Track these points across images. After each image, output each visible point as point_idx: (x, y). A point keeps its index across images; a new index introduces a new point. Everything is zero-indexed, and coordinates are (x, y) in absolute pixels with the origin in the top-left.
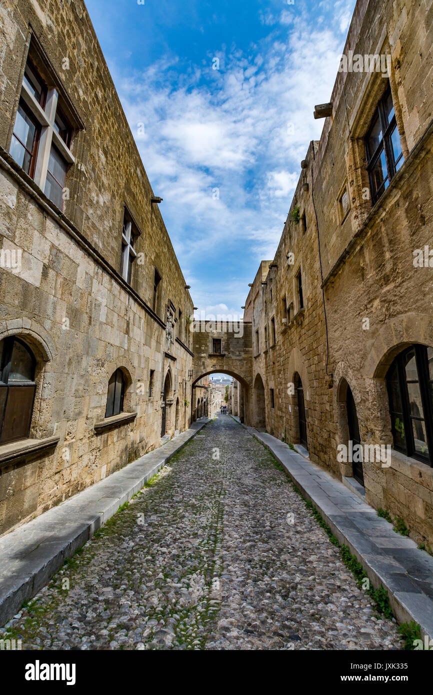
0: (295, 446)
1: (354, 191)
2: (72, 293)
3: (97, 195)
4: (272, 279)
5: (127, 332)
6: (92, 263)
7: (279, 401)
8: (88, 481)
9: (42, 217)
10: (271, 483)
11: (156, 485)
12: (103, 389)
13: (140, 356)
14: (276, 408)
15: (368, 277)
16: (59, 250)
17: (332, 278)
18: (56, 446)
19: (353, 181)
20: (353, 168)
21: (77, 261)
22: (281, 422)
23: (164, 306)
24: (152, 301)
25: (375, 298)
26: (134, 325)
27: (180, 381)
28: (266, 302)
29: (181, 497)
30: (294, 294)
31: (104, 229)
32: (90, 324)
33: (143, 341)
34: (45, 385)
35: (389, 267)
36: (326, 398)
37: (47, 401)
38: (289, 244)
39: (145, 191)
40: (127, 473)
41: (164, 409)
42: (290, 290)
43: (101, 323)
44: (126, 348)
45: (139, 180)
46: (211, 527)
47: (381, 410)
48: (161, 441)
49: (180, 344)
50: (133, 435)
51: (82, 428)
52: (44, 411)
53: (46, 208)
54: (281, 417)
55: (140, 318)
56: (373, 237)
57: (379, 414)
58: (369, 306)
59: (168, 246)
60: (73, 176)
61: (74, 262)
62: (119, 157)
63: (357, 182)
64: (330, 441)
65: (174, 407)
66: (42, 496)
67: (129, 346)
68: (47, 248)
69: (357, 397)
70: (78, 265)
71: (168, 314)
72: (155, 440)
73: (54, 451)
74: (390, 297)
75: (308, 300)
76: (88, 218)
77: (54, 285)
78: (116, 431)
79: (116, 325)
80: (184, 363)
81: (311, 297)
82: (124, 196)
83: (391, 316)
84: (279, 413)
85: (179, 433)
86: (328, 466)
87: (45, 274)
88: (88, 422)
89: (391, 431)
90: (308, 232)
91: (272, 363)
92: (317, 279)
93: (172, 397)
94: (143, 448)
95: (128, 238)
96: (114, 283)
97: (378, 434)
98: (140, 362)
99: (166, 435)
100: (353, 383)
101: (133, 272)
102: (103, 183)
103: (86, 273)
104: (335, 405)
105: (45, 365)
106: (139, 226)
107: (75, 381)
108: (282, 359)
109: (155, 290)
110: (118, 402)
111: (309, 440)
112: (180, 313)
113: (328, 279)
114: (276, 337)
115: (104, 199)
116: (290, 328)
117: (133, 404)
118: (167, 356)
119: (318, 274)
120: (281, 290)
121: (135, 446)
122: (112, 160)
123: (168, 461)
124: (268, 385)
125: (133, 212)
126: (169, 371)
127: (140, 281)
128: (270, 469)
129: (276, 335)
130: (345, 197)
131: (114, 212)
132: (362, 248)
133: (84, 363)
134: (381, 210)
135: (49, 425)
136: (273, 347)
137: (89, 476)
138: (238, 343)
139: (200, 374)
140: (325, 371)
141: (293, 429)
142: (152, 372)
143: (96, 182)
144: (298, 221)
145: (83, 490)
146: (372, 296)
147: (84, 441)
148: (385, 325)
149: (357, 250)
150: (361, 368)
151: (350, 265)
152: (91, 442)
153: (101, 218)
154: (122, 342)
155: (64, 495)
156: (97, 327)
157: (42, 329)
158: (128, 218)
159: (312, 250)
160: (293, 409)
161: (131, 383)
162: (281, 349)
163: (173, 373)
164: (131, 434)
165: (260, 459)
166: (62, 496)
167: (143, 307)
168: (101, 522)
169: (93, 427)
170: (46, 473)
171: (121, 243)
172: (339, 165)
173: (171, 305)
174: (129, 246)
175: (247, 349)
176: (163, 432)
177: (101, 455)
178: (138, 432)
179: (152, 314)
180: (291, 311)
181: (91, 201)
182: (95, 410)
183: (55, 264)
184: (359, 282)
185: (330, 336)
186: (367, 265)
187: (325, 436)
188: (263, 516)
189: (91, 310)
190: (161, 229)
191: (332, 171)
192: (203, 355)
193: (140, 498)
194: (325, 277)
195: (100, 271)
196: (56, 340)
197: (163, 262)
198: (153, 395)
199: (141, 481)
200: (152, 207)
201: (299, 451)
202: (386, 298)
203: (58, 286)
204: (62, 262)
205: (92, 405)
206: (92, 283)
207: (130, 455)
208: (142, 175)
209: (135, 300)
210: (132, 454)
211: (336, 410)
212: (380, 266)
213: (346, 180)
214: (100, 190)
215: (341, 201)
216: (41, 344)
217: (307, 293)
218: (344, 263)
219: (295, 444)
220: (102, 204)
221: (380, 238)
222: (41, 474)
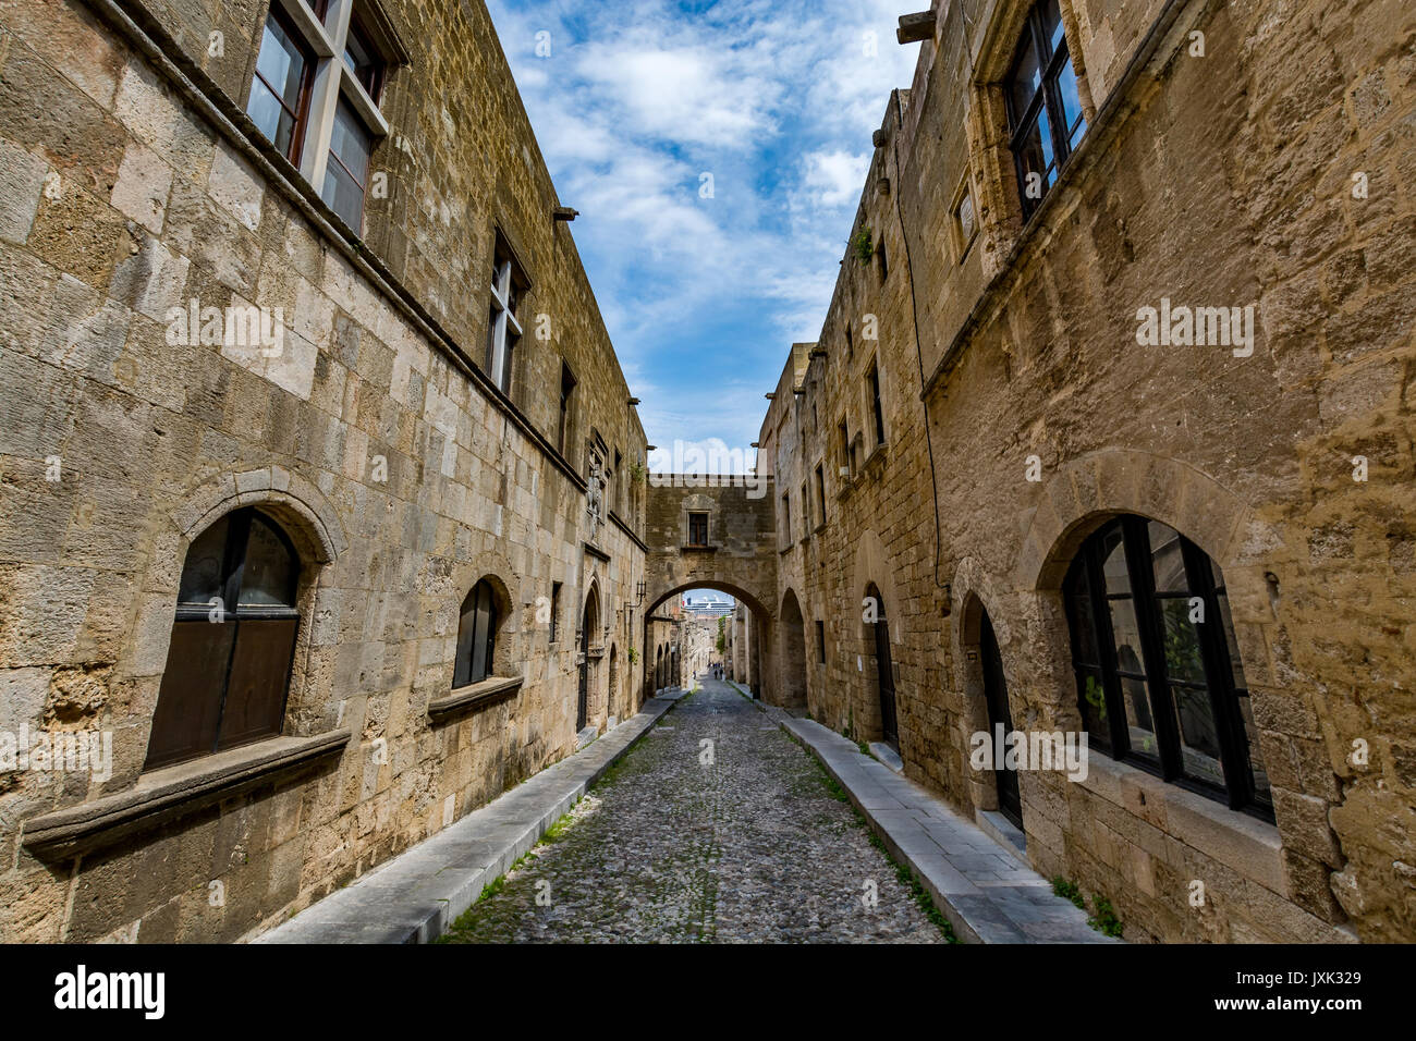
0: (873, 747)
1: (985, 192)
2: (382, 415)
3: (437, 204)
4: (815, 383)
5: (502, 499)
6: (425, 349)
7: (835, 648)
8: (414, 831)
9: (316, 248)
10: (821, 827)
11: (565, 837)
12: (447, 624)
13: (529, 552)
14: (830, 662)
15: (1020, 374)
16: (353, 321)
17: (943, 377)
18: (341, 753)
19: (981, 172)
20: (982, 145)
21: (392, 345)
22: (841, 693)
23: (582, 441)
24: (557, 434)
25: (1035, 419)
26: (517, 483)
27: (618, 606)
28: (803, 433)
29: (622, 863)
30: (864, 413)
31: (453, 275)
32: (420, 480)
33: (536, 519)
34: (320, 616)
35: (1061, 351)
36: (937, 637)
37: (323, 651)
38: (850, 307)
39: (541, 196)
40: (502, 811)
41: (583, 669)
42: (855, 406)
43: (444, 480)
44: (499, 534)
45: (527, 172)
46: (689, 928)
47: (1054, 661)
48: (577, 740)
49: (617, 525)
50: (515, 727)
51: (400, 710)
52: (316, 673)
53: (325, 229)
54: (841, 683)
55: (530, 467)
56: (1027, 288)
57: (1051, 670)
58: (1022, 436)
59: (590, 314)
60: (384, 162)
61: (385, 346)
62: (485, 122)
63: (990, 173)
64: (946, 733)
65: (604, 666)
66: (310, 866)
67: (506, 531)
68: (327, 315)
69: (1003, 632)
70: (395, 353)
71: (592, 460)
72: (563, 737)
73: (338, 762)
74: (1066, 416)
75: (894, 426)
76: (416, 252)
77: (341, 395)
78: (476, 718)
79: (477, 484)
80: (627, 568)
81: (899, 419)
82: (495, 205)
83: (1069, 455)
84: (836, 674)
85: (616, 723)
86: (946, 788)
87: (321, 373)
88: (415, 698)
89: (1078, 706)
90: (891, 280)
91: (818, 565)
92: (912, 380)
93: (600, 642)
94: (536, 757)
95: (503, 296)
96: (474, 394)
97: (1049, 712)
98: (529, 565)
99: (588, 728)
100: (993, 603)
101: (513, 368)
102: (450, 177)
103: (413, 370)
104: (956, 651)
105: (319, 571)
106: (528, 269)
107: (386, 607)
108: (840, 555)
109: (563, 407)
110: (481, 653)
111: (903, 731)
112: (618, 458)
113: (935, 380)
114: (827, 508)
115: (452, 211)
116: (856, 487)
117: (513, 658)
118: (590, 551)
119: (915, 369)
120: (835, 405)
121: (520, 751)
122: (470, 129)
123: (592, 785)
124: (810, 614)
125: (514, 240)
126: (594, 584)
127: (531, 387)
128: (818, 797)
129: (827, 503)
130: (967, 206)
131: (474, 239)
132: (1004, 312)
133: (406, 568)
134: (1042, 231)
135: (328, 705)
136: (821, 531)
137: (416, 820)
138: (745, 521)
139: (662, 591)
140: (933, 579)
141: (868, 708)
142: (557, 587)
143: (434, 175)
144: (868, 258)
145: (402, 851)
146: (1028, 415)
147: (405, 741)
148: (1057, 476)
149: (994, 317)
150: (1009, 569)
151: (981, 349)
152: (421, 742)
153: (444, 252)
154: (490, 522)
155: (360, 863)
156: (436, 487)
157: (314, 491)
158: (502, 252)
159: (900, 320)
160: (866, 664)
161: (511, 611)
162: (838, 533)
163: (604, 589)
164: (511, 725)
165: (796, 777)
166: (355, 866)
167: (536, 445)
168: (443, 922)
169: (425, 709)
170: (319, 813)
171: (488, 306)
172: (951, 141)
173: (597, 440)
174: (507, 312)
175: (764, 535)
176: (582, 721)
177: (442, 773)
178: (527, 719)
179: (556, 459)
180: (858, 450)
181: (423, 216)
182: (431, 671)
183: (344, 351)
184: (1001, 385)
185: (941, 502)
186: (1016, 349)
187: (937, 720)
188: (804, 902)
189: (422, 451)
190: (575, 276)
191: (939, 152)
192: (668, 549)
193: (530, 868)
194: (929, 375)
195: (443, 366)
196: (345, 516)
197: (580, 347)
198: (559, 637)
199: (533, 830)
200: (556, 230)
201: (881, 756)
202: (1057, 418)
203: (351, 399)
204: (360, 345)
205: (424, 660)
206: (424, 393)
207: (508, 772)
208: (535, 161)
209: (520, 429)
210: (511, 769)
211: (959, 663)
212: (1044, 349)
213: (968, 171)
214: (443, 193)
215: (958, 215)
216: (311, 524)
217: (891, 411)
218: (969, 345)
219: (872, 740)
220: (447, 222)
221: (1042, 291)
222: (307, 814)
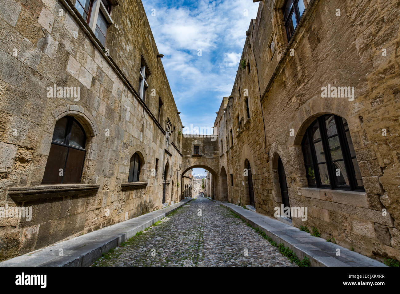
0: (247, 206)
1: (278, 38)
2: (110, 98)
3: (126, 45)
4: (230, 106)
5: (142, 131)
6: (122, 83)
7: (236, 181)
8: (117, 219)
9: (93, 48)
10: (233, 223)
11: (160, 225)
12: (127, 162)
13: (150, 148)
14: (234, 185)
15: (288, 85)
16: (103, 71)
17: (266, 93)
18: (97, 191)
19: (277, 33)
20: (277, 25)
21: (113, 80)
22: (238, 193)
23: (165, 121)
24: (157, 116)
25: (293, 97)
26: (146, 127)
27: (174, 170)
28: (226, 121)
29: (176, 230)
30: (244, 111)
31: (129, 65)
32: (120, 120)
33: (152, 139)
34: (92, 151)
35: (300, 75)
36: (265, 169)
37: (93, 161)
38: (240, 83)
39: (154, 50)
40: (141, 218)
41: (164, 185)
42: (241, 110)
43: (126, 121)
44: (141, 140)
45: (150, 42)
46: (196, 241)
47: (299, 164)
48: (163, 206)
49: (174, 147)
50: (146, 198)
51: (113, 184)
52: (90, 167)
53: (96, 44)
54: (238, 190)
55: (150, 124)
56: (290, 61)
57: (298, 167)
58: (289, 103)
59: (167, 86)
60: (111, 30)
61: (111, 80)
62: (139, 26)
63: (279, 33)
64: (268, 196)
65: (170, 186)
66: (87, 222)
67: (143, 140)
68: (95, 67)
69: (284, 160)
70: (113, 83)
71: (167, 126)
72: (158, 203)
73: (96, 194)
74: (301, 92)
75: (252, 112)
76: (120, 57)
77: (98, 90)
78: (134, 191)
79: (135, 125)
80: (176, 160)
81: (254, 110)
82: (141, 49)
83: (303, 103)
84: (236, 188)
85: (173, 202)
86: (268, 212)
87: (93, 83)
88: (117, 181)
89: (306, 177)
90: (251, 72)
91: (231, 158)
92: (258, 98)
93: (169, 179)
94: (151, 207)
95: (143, 75)
96: (135, 99)
97: (298, 179)
98: (150, 152)
99: (166, 203)
100: (281, 153)
101: (146, 96)
102: (129, 38)
103: (118, 89)
104: (271, 171)
105: (92, 139)
106: (150, 69)
107: (110, 152)
108: (237, 154)
109: (159, 110)
110: (136, 174)
111: (256, 199)
112: (174, 128)
113: (264, 95)
114: (233, 141)
115: (129, 48)
116: (242, 132)
117: (145, 177)
118: (167, 152)
119: (258, 95)
120: (236, 111)
121: (147, 204)
122: (135, 27)
123: (167, 215)
124: (229, 172)
125: (146, 60)
126: (167, 162)
127: (151, 102)
128: (232, 218)
129: (233, 140)
130: (273, 44)
131: (135, 57)
132: (284, 70)
133: (116, 143)
134: (294, 42)
135: (93, 177)
136: (232, 148)
137: (117, 216)
138: (210, 148)
139: (186, 168)
140: (264, 153)
141: (246, 196)
142: (157, 160)
143: (125, 37)
144: (245, 67)
145: (113, 224)
146: (291, 96)
147: (115, 193)
148: (300, 110)
149: (281, 72)
150: (286, 142)
151: (277, 82)
152: (119, 194)
153: (127, 58)
154: (139, 136)
155: (101, 225)
156: (124, 123)
157: (91, 115)
158: (143, 63)
159: (254, 82)
160: (245, 183)
161: (144, 164)
162: (237, 148)
163: (170, 164)
164: (144, 196)
165: (225, 214)
166: (100, 225)
167: (152, 118)
168: (125, 238)
169: (120, 185)
170: (90, 207)
171: (139, 76)
172: (268, 27)
173: (168, 121)
174: (144, 80)
175: (215, 152)
176: (164, 201)
177: (125, 205)
178: (148, 196)
179: (157, 124)
180: (242, 122)
181: (122, 47)
182: (122, 175)
183: (100, 78)
184: (283, 90)
185: (266, 129)
186: (287, 79)
187: (266, 193)
188: (229, 236)
189: (120, 112)
190: (163, 74)
191: (264, 31)
192: (188, 156)
193: (150, 230)
194: (262, 95)
195: (127, 90)
196: (99, 124)
197: (164, 94)
198: (158, 174)
199: (151, 222)
200: (158, 60)
201: (249, 208)
202: (299, 94)
203: (101, 92)
204: (104, 78)
205: (120, 171)
206: (121, 95)
207: (143, 209)
208: (152, 40)
209: (147, 113)
210: (144, 209)
211: (272, 174)
212: (295, 76)
213: (273, 34)
214: (127, 42)
215: (270, 47)
216: (90, 124)
217: (251, 108)
218: (274, 82)
219: (247, 205)
220: (128, 51)
221: (294, 60)
222: (87, 207)
